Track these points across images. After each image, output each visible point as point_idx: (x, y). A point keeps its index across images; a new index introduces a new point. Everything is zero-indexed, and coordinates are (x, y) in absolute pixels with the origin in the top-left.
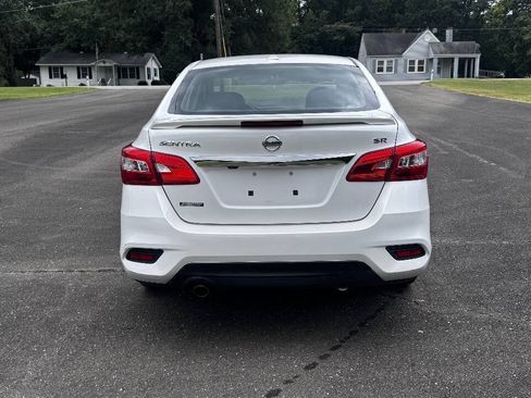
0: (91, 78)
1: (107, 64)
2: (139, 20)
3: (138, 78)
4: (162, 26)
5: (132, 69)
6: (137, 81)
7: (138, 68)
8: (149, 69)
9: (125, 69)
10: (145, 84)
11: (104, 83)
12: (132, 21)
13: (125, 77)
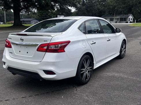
0: (113, 21)
1: (118, 17)
2: (126, 5)
3: (126, 21)
4: (132, 7)
5: (124, 19)
6: (125, 22)
7: (126, 18)
8: (129, 18)
9: (122, 18)
10: (128, 22)
11: (116, 22)
12: (124, 6)
13: (122, 21)
